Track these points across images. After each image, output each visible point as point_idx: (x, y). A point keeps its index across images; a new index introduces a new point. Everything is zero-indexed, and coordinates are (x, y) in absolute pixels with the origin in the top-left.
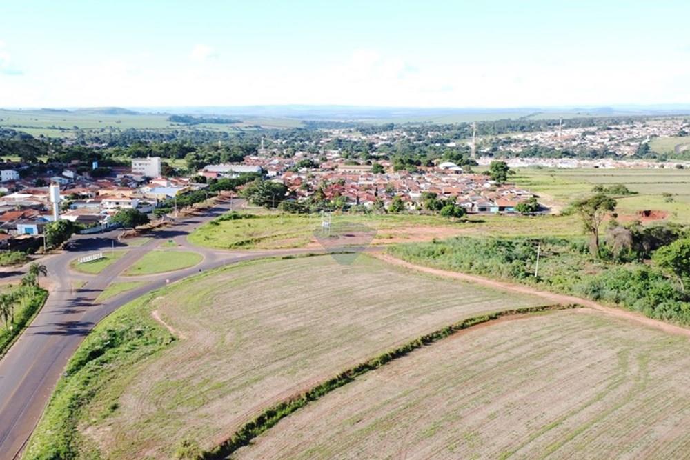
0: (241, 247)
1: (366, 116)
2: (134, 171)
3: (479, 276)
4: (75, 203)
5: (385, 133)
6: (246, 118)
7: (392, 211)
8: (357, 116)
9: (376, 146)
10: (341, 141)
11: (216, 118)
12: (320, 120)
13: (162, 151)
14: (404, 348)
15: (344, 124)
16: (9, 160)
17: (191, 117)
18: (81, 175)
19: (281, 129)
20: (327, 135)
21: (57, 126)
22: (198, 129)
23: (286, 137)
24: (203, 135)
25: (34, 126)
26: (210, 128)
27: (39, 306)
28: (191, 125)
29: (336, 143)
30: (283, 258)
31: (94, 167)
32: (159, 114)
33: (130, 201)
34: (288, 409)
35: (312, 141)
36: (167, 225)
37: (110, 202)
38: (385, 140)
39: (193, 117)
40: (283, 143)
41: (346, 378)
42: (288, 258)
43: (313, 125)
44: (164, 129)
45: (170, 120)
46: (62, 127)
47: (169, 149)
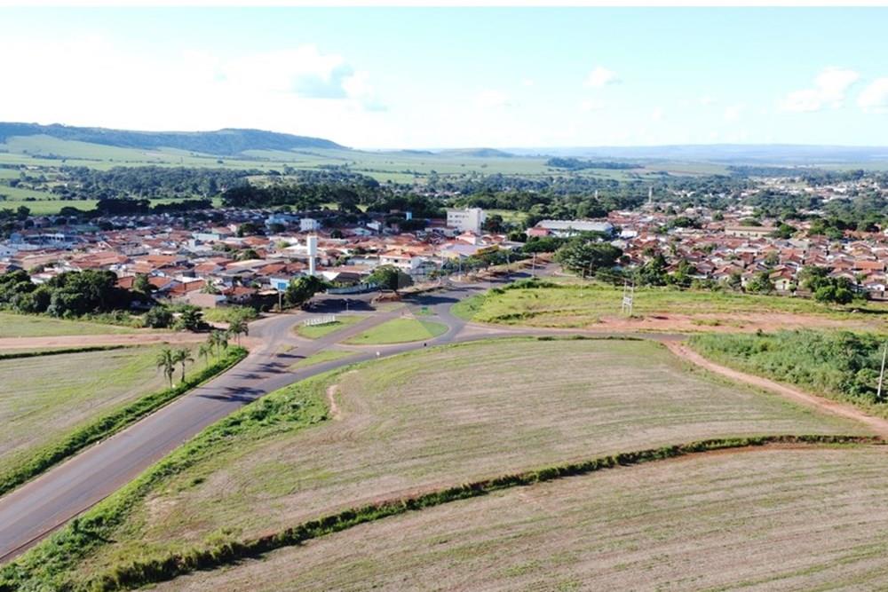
0: (504, 321)
1: (830, 160)
2: (448, 224)
3: (793, 386)
4: (353, 258)
5: (845, 185)
6: (651, 162)
7: (751, 290)
8: (815, 160)
9: (824, 201)
10: (772, 194)
11: (609, 161)
12: (758, 165)
13: (510, 201)
14: (585, 465)
15: (790, 170)
16: (327, 208)
17: (576, 161)
18: (390, 227)
19: (696, 176)
20: (754, 186)
21: (412, 171)
22: (580, 175)
23: (695, 187)
24: (585, 183)
25: (387, 170)
26: (599, 175)
27: (227, 367)
28: (575, 170)
29: (764, 197)
30: (540, 339)
31: (408, 218)
32: (539, 156)
33: (410, 258)
34: (375, 514)
35: (729, 193)
36: (442, 290)
37: (388, 259)
38: (842, 194)
39: (580, 160)
40: (689, 195)
41: (477, 490)
42: (546, 339)
43: (743, 172)
44: (538, 175)
45: (549, 164)
46: (417, 171)
47: (518, 200)
